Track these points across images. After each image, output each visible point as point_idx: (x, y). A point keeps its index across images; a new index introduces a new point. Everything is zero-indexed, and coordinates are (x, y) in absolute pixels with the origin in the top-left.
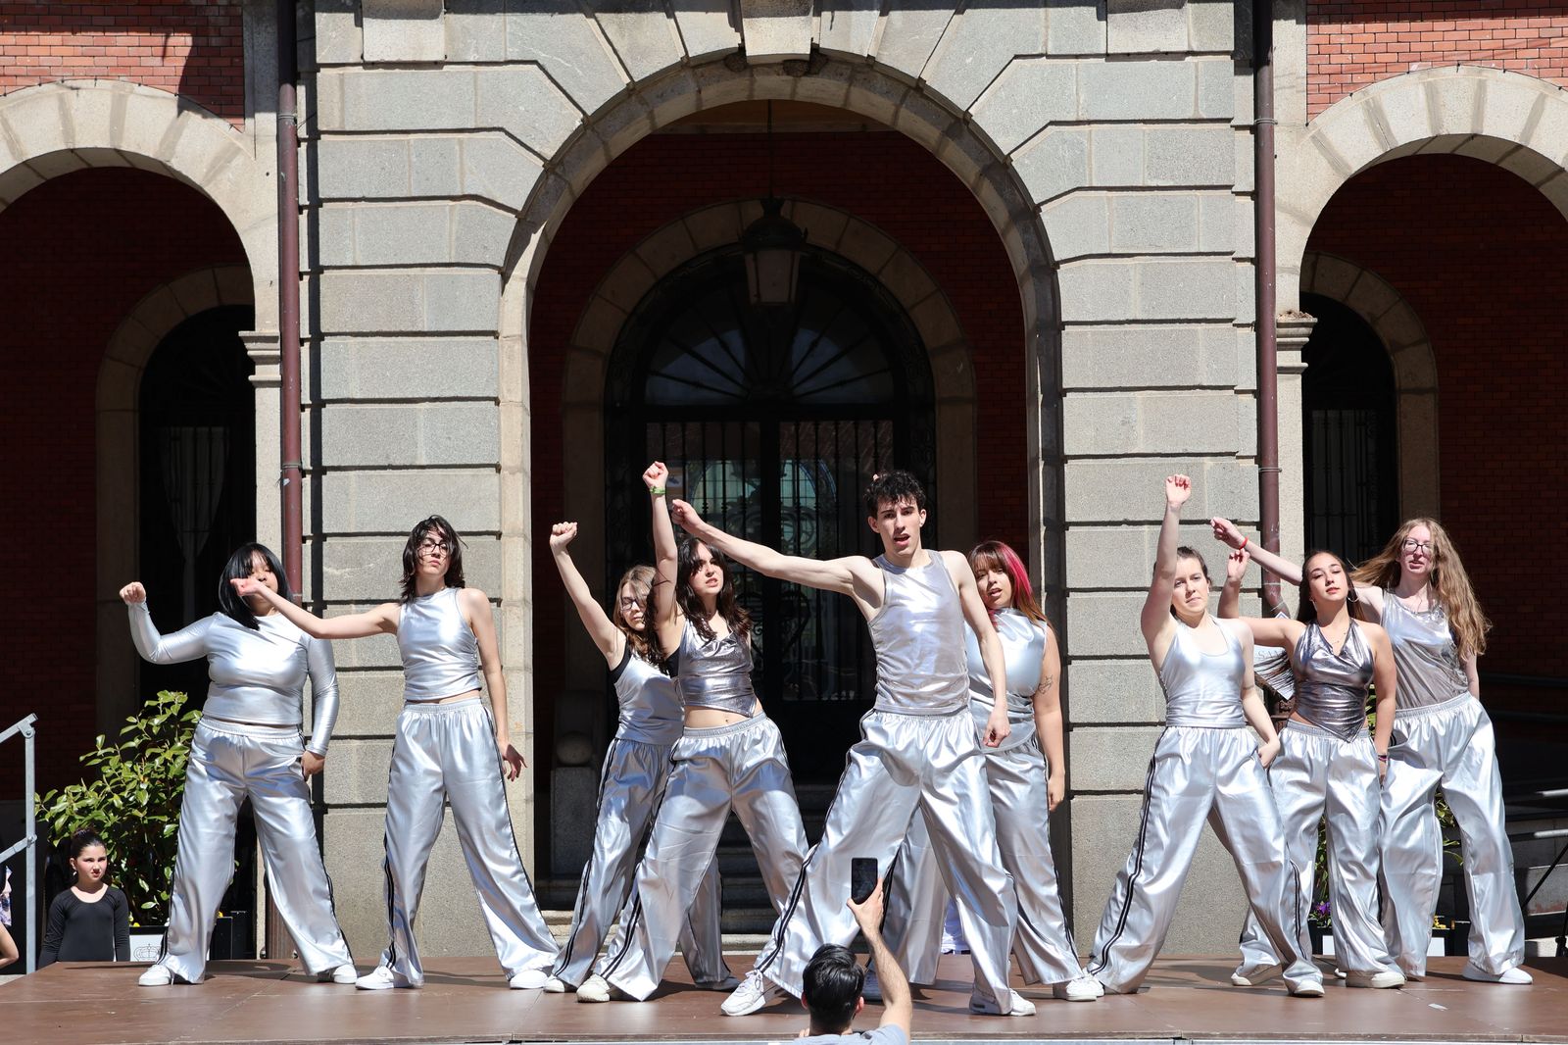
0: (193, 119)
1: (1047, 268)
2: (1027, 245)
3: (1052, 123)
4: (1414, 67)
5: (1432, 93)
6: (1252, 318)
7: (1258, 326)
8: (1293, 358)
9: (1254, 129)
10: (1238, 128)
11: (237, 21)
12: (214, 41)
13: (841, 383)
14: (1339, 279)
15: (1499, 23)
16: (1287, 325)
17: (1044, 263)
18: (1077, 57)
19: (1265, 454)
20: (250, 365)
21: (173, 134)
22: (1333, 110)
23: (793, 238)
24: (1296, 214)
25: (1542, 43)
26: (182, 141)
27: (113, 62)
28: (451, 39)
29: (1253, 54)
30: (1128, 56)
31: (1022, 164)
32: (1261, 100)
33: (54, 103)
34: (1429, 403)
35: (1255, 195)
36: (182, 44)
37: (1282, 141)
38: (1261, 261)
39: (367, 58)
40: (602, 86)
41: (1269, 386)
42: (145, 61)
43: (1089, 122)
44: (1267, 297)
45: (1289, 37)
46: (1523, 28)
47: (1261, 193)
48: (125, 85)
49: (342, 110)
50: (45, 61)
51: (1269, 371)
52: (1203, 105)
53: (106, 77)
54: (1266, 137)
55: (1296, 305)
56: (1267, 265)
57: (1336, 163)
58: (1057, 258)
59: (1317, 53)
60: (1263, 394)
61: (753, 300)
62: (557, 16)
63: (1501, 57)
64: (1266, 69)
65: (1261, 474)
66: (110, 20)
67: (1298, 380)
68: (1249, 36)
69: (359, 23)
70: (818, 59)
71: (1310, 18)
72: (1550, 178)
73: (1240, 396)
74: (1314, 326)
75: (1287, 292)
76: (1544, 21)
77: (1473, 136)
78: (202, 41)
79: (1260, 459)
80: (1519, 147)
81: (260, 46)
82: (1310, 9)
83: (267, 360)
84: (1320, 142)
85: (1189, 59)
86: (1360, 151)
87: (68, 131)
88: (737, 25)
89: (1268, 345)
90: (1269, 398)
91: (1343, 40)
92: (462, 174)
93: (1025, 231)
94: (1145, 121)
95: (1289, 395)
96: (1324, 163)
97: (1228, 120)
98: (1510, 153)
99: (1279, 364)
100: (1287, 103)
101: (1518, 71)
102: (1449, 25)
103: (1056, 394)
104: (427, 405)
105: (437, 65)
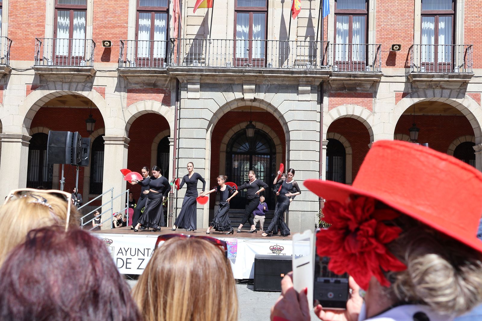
0: (163, 106)
1: (288, 132)
2: (286, 128)
3: (290, 110)
4: (344, 104)
5: (347, 108)
6: (319, 141)
7: (320, 142)
8: (325, 147)
9: (320, 112)
10: (317, 112)
11: (170, 92)
12: (167, 95)
13: (262, 150)
14: (332, 136)
15: (357, 98)
16: (324, 142)
17: (288, 131)
18: (294, 101)
19: (320, 161)
20: (169, 142)
21: (160, 108)
22: (332, 110)
23: (254, 127)
24: (326, 125)
25: (363, 102)
26: (161, 109)
27: (152, 98)
28: (201, 95)
29: (320, 101)
30: (301, 101)
31: (285, 116)
32: (321, 108)
33: (143, 103)
34: (351, 156)
35: (320, 122)
36: (162, 95)
37: (324, 114)
38: (321, 132)
39: (188, 98)
40: (222, 103)
41: (321, 151)
42: (157, 98)
43: (295, 110)
44: (321, 137)
45: (326, 99)
46: (360, 99)
47: (321, 122)
48: (154, 101)
49: (184, 105)
50: (143, 97)
51: (321, 149)
52: (312, 108)
53: (151, 100)
54: (322, 113)
55: (326, 139)
56: (321, 133)
57: (332, 118)
58: (290, 130)
59: (330, 102)
60: (320, 152)
61: (247, 136)
62: (217, 92)
63: (357, 103)
64: (322, 104)
65: (319, 164)
66: (152, 92)
67: (325, 150)
68: (320, 98)
69: (187, 93)
70: (255, 100)
71: (329, 97)
72: (364, 122)
73: (317, 152)
74: (328, 142)
75: (324, 137)
76: (364, 98)
77: (353, 115)
78: (165, 95)
79: (319, 162)
80: (359, 117)
81: (173, 96)
82: (329, 95)
83: (172, 142)
84: (330, 115)
85: (310, 101)
86: (336, 116)
87: (145, 107)
88: (243, 94)
89: (321, 145)
90: (321, 153)
91: (334, 100)
92: (201, 115)
93: (285, 126)
94: (303, 110)
95: (324, 152)
96: (331, 118)
97: (316, 111)
98: (358, 118)
99: (323, 148)
100: (325, 109)
101: (359, 106)
102: (350, 98)
103: (289, 151)
104: (195, 149)
105: (198, 99)
